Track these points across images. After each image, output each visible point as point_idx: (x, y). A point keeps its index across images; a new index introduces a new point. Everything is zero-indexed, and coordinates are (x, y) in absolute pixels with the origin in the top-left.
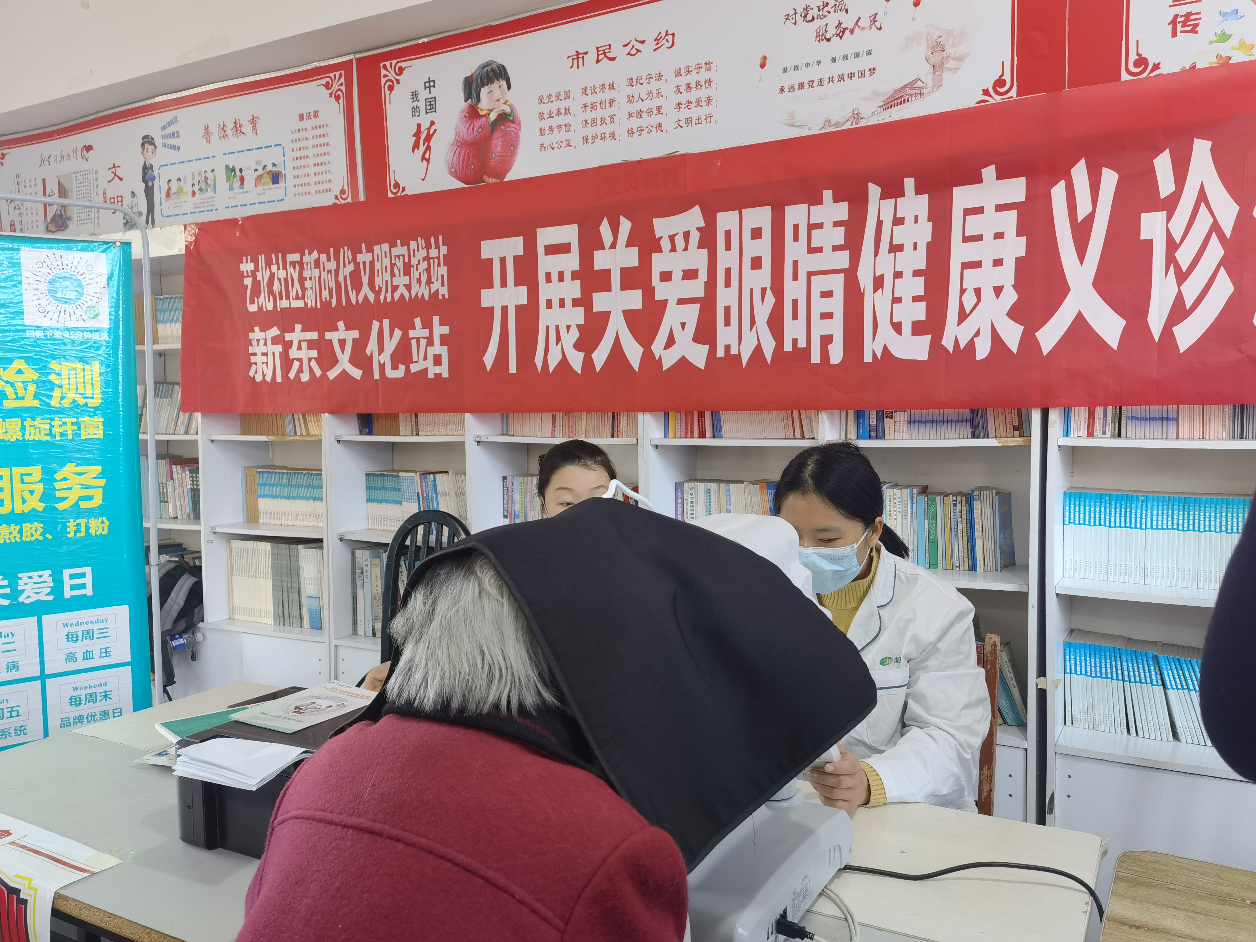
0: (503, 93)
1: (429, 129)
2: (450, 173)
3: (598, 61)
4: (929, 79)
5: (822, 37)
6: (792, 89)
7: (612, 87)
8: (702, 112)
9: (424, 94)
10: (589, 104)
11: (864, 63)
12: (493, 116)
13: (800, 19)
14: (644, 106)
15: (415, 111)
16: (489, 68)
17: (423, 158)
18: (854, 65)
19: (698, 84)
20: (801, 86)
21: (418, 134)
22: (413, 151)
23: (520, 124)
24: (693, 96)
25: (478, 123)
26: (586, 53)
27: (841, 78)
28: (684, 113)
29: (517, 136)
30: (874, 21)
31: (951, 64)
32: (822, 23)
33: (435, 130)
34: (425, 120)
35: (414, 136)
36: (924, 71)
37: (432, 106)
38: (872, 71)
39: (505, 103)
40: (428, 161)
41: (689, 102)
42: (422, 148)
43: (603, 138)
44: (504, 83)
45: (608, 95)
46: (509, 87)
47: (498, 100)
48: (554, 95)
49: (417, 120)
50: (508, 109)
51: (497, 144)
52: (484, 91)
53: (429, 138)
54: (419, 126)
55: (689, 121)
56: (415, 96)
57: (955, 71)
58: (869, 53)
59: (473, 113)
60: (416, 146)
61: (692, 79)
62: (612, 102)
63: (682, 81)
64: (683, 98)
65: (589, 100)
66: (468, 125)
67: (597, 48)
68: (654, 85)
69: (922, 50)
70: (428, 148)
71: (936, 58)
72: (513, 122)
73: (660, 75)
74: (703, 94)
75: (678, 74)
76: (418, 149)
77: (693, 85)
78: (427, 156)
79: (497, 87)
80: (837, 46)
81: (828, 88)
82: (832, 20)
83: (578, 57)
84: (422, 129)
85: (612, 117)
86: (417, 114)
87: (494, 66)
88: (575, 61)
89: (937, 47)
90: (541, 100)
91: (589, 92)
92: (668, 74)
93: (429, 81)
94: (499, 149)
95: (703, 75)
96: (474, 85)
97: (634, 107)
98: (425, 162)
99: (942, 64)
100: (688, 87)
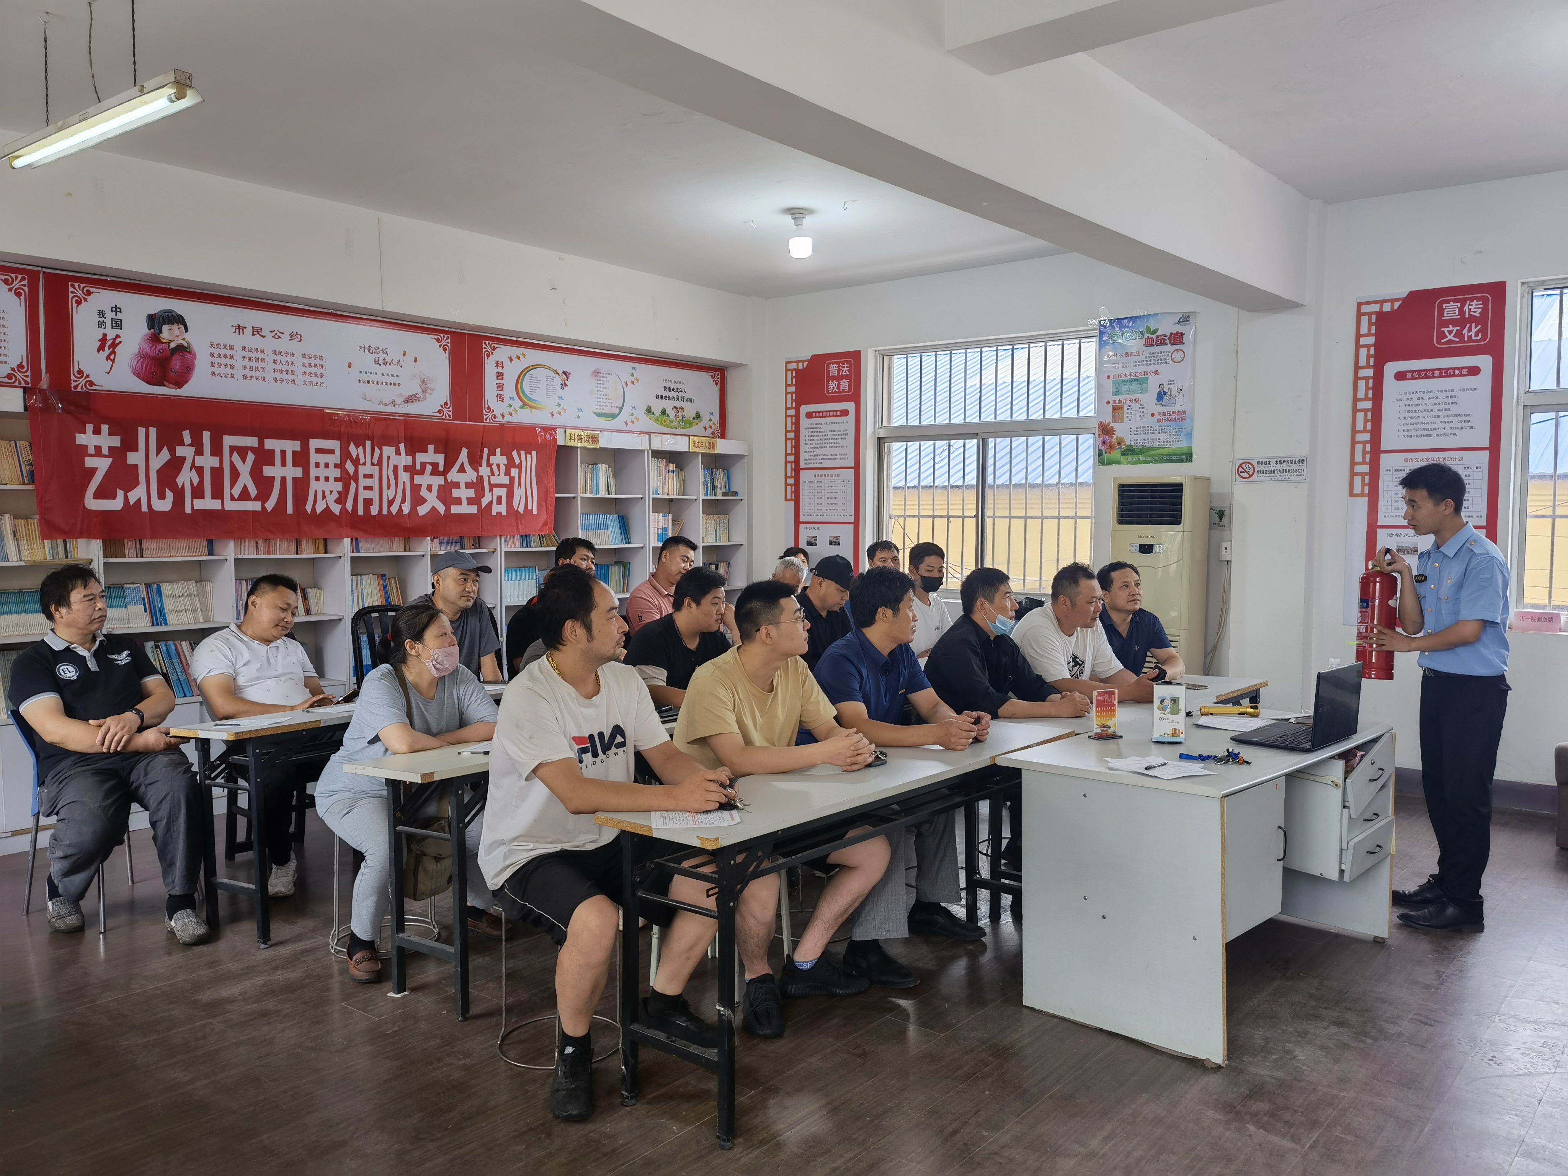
0: (181, 333)
1: (114, 340)
2: (134, 374)
3: (253, 335)
4: (421, 395)
5: (377, 362)
6: (364, 382)
7: (263, 351)
8: (319, 380)
9: (110, 315)
10: (247, 357)
11: (394, 380)
12: (173, 345)
13: (367, 351)
14: (284, 368)
15: (101, 324)
16: (170, 314)
17: (108, 358)
18: (389, 379)
19: (315, 365)
20: (369, 382)
21: (104, 339)
22: (99, 351)
23: (195, 355)
24: (313, 370)
25: (160, 347)
26: (246, 328)
27: (386, 384)
28: (308, 378)
29: (194, 363)
30: (399, 363)
31: (429, 391)
32: (377, 356)
33: (120, 342)
34: (111, 334)
35: (99, 341)
36: (419, 391)
37: (117, 324)
38: (399, 384)
39: (184, 339)
40: (113, 361)
41: (310, 373)
42: (107, 351)
43: (257, 379)
44: (182, 327)
45: (260, 355)
46: (187, 331)
47: (178, 336)
48: (222, 345)
49: (102, 331)
50: (185, 344)
51: (176, 363)
52: (165, 328)
53: (114, 345)
54: (105, 335)
55: (311, 383)
56: (101, 313)
57: (431, 394)
58: (397, 376)
59: (155, 339)
60: (101, 348)
61: (313, 361)
62: (263, 360)
63: (307, 361)
64: (308, 370)
65: (248, 354)
66: (150, 345)
67: (253, 327)
68: (289, 358)
69: (418, 382)
70: (113, 352)
71: (424, 387)
72: (189, 352)
73: (293, 355)
74: (319, 371)
75: (304, 356)
76: (104, 351)
77: (313, 365)
78: (112, 357)
79: (176, 329)
80: (383, 369)
81: (380, 386)
82: (382, 356)
83: (239, 329)
84: (108, 338)
85: (263, 369)
86: (103, 327)
87: (174, 314)
88: (237, 330)
89: (424, 382)
90: (212, 345)
91: (247, 350)
92: (299, 354)
93: (116, 307)
94: (178, 367)
95: (318, 362)
96: (157, 322)
97: (278, 367)
98: (110, 362)
99: (426, 390)
100: (310, 365)
